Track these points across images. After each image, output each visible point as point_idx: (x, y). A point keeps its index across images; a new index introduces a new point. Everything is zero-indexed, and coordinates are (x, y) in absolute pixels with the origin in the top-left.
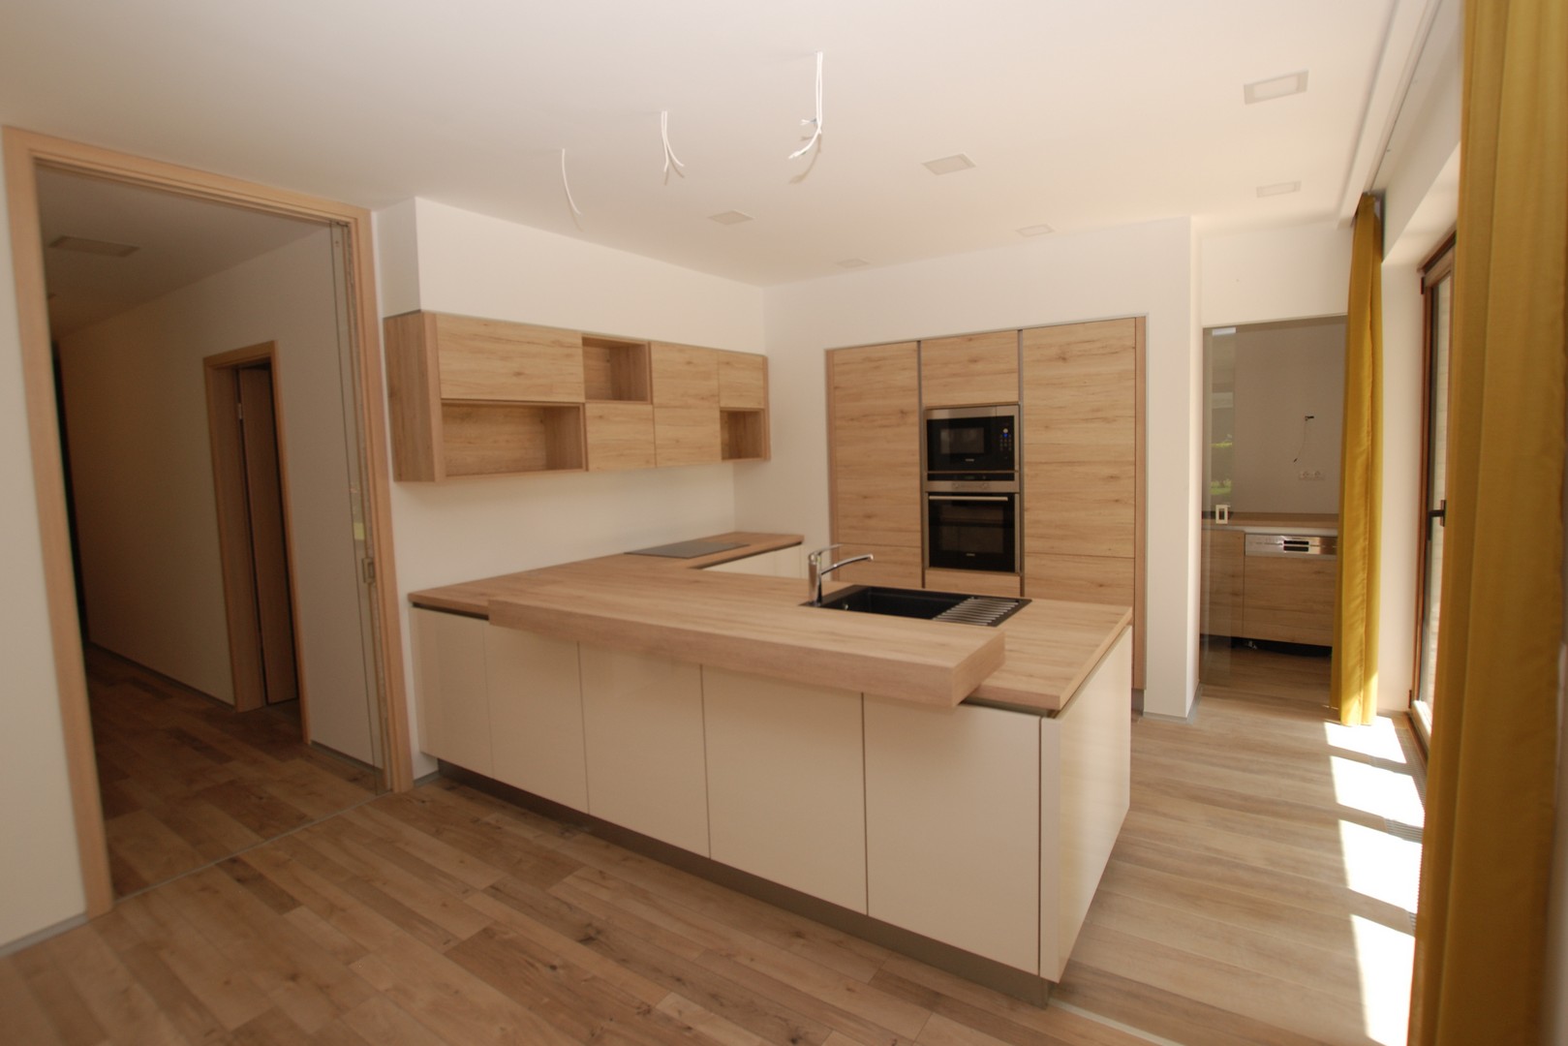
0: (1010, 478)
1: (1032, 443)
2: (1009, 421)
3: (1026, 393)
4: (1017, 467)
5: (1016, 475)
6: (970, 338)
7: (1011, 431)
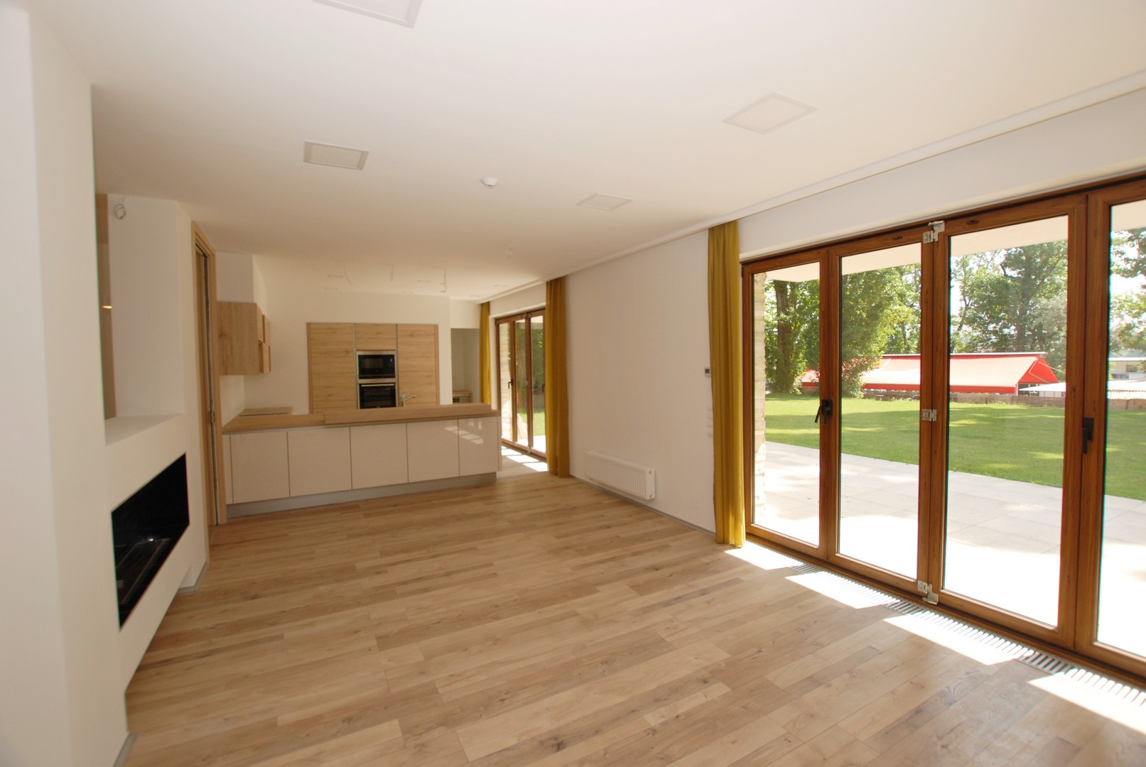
0: (394, 377)
1: (400, 364)
2: (392, 356)
3: (399, 346)
4: (396, 373)
5: (396, 376)
6: (377, 325)
7: (394, 361)
